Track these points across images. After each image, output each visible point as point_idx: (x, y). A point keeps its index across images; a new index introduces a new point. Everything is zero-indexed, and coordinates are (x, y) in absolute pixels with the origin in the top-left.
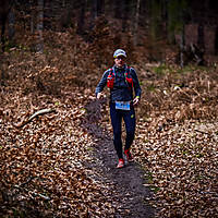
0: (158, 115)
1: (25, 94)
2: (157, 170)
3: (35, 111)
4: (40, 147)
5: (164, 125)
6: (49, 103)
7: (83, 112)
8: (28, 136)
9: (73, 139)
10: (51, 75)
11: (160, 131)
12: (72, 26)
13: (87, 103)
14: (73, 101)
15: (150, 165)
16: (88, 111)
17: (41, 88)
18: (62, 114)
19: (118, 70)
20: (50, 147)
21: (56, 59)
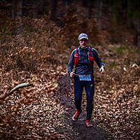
0: (118, 89)
1: (7, 71)
2: (119, 135)
3: (16, 85)
4: (20, 115)
5: (124, 97)
6: (27, 78)
7: (56, 85)
8: (10, 106)
9: (47, 108)
10: (29, 54)
11: (121, 101)
12: (47, 14)
13: (59, 78)
14: (47, 76)
15: (112, 131)
16: (60, 85)
17: (20, 65)
18: (39, 87)
19: (82, 50)
20: (28, 115)
21: (33, 41)
